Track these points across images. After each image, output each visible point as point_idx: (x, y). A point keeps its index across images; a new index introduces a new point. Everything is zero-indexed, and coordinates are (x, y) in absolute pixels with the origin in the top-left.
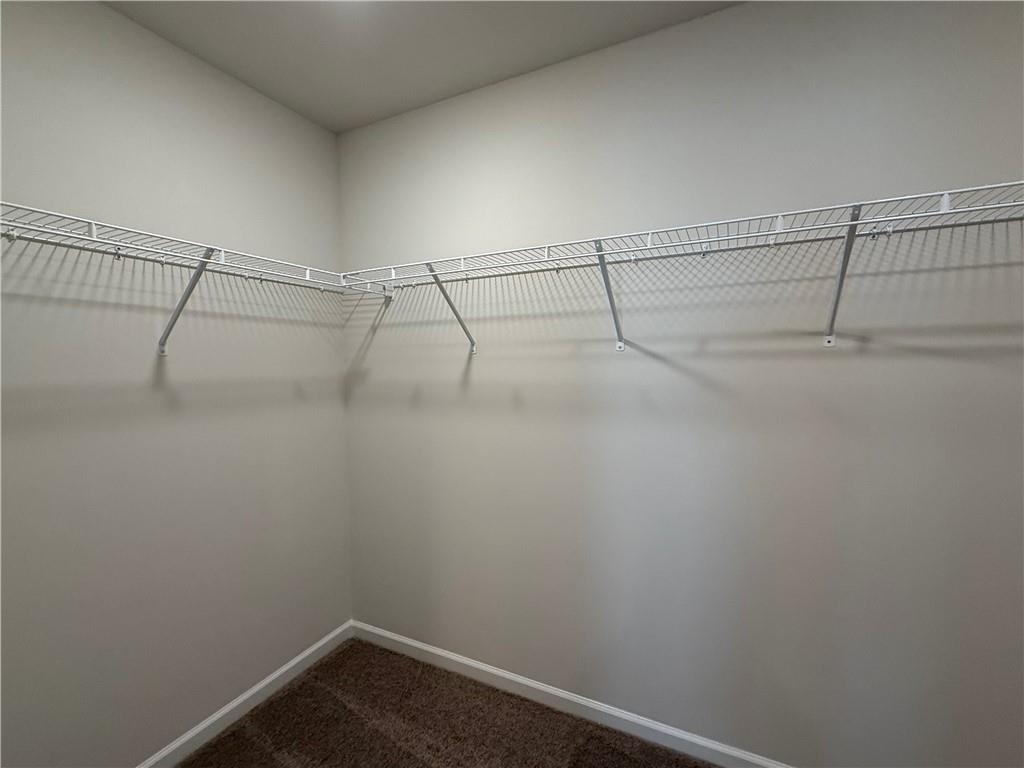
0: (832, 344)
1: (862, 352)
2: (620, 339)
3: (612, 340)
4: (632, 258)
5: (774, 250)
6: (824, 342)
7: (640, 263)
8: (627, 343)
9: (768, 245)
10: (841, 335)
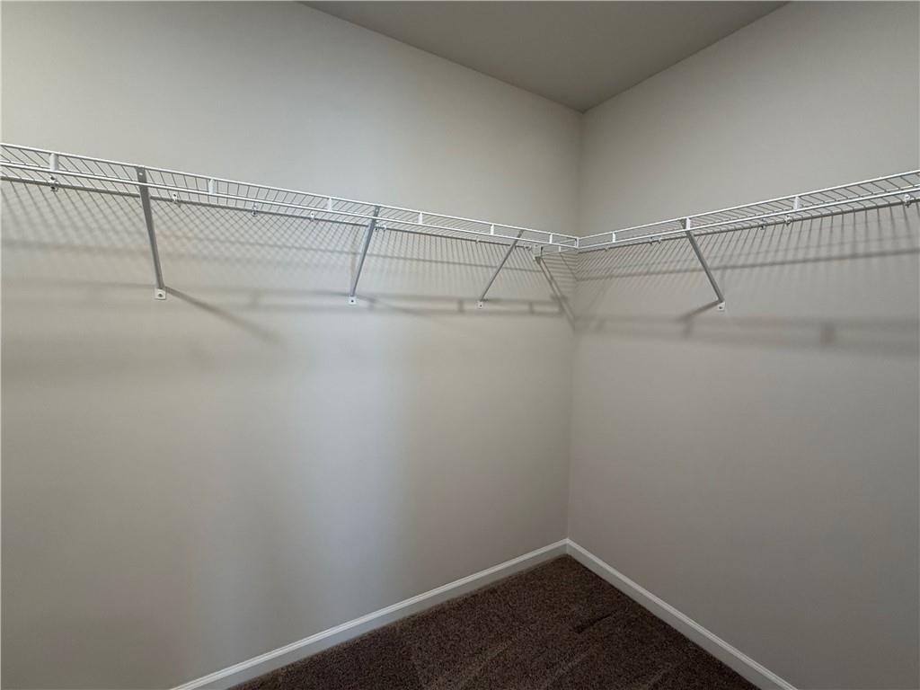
0: (354, 303)
1: (371, 309)
2: (161, 286)
3: (150, 287)
4: (174, 198)
5: (314, 224)
6: (348, 301)
7: (183, 206)
8: (169, 290)
9: (309, 219)
10: (360, 297)
